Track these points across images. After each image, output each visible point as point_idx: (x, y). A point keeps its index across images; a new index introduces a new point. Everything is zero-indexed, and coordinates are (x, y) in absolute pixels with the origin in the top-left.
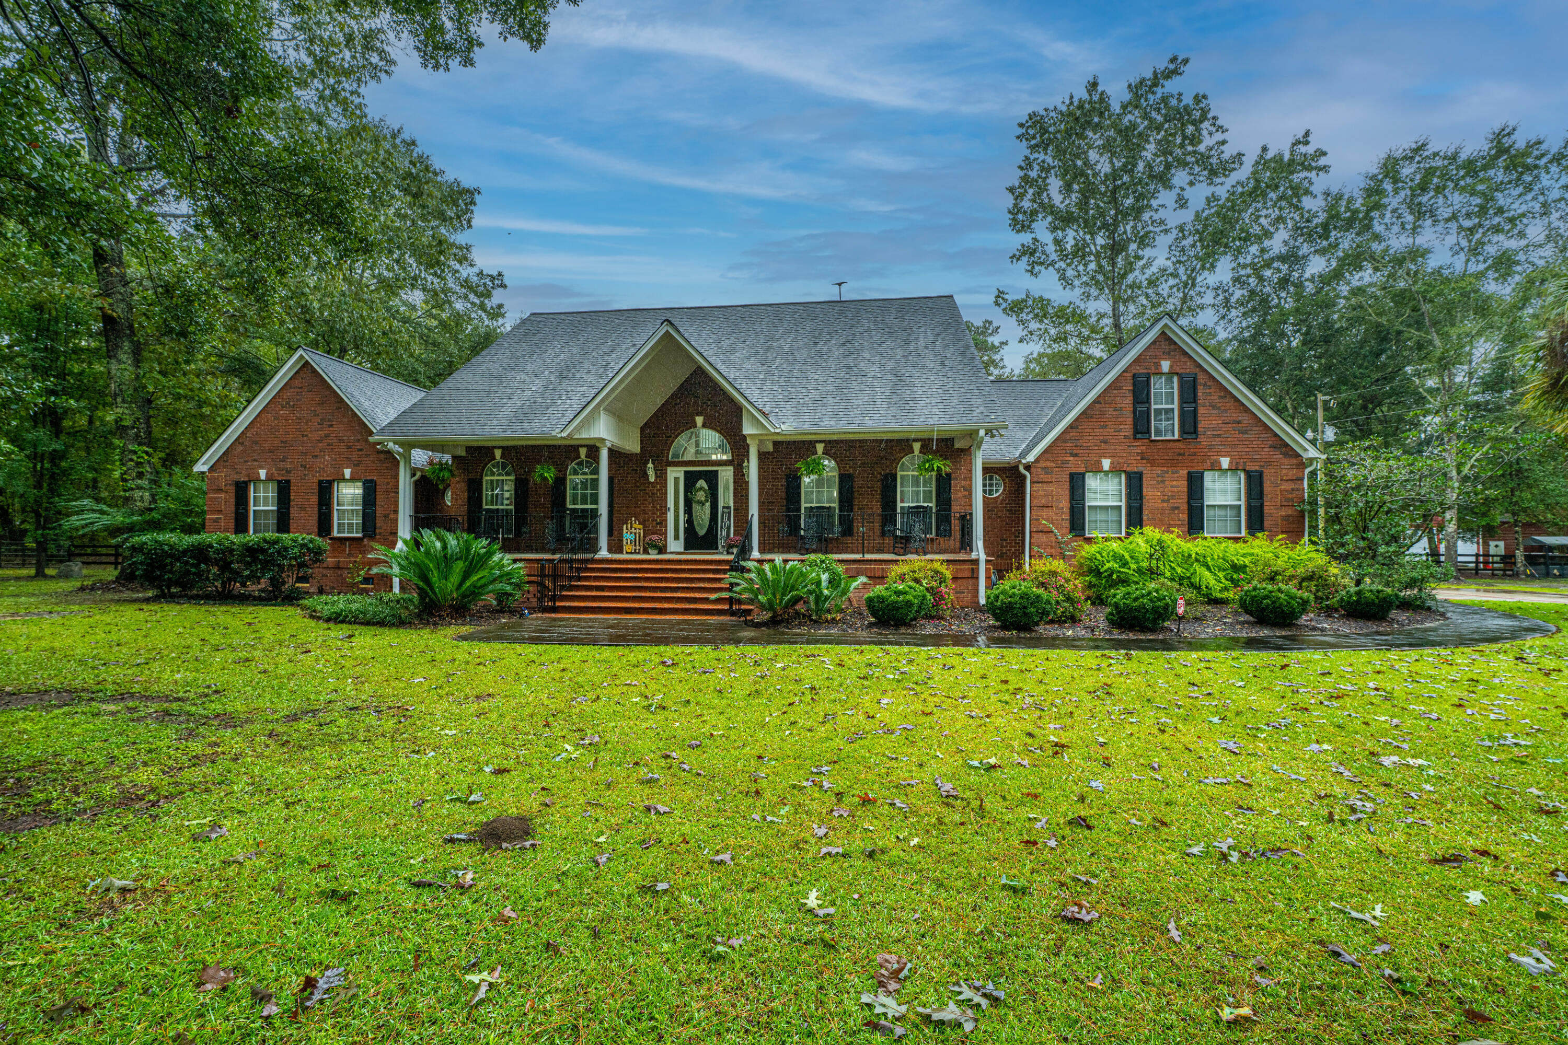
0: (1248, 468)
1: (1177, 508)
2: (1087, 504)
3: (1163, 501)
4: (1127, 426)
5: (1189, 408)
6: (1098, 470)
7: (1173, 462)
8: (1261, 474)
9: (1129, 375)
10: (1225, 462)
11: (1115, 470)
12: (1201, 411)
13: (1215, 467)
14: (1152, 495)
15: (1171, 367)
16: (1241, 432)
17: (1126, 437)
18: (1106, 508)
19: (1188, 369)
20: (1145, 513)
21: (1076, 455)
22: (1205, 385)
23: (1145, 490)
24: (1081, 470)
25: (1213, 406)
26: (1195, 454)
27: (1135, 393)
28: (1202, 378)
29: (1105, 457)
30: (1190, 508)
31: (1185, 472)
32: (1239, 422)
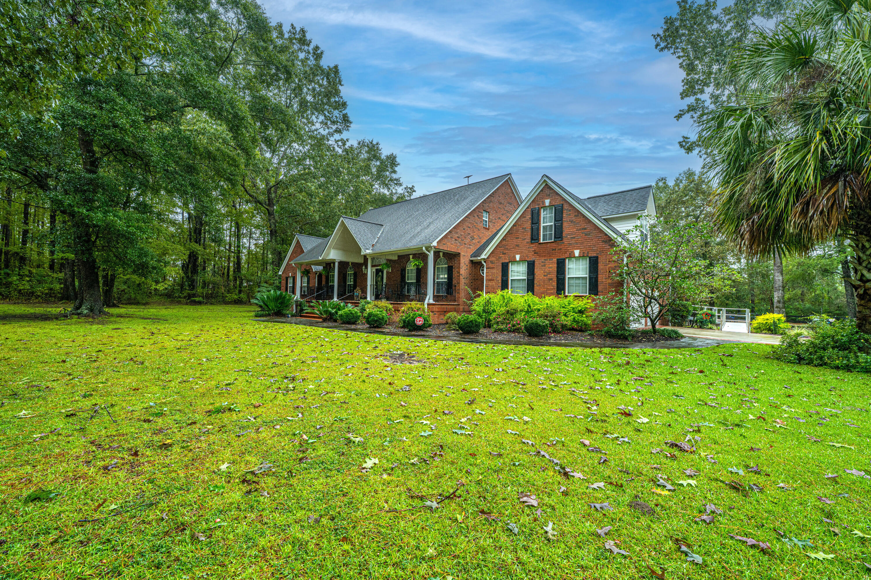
0: (590, 255)
1: (551, 279)
2: (510, 278)
3: (544, 276)
4: (528, 237)
5: (558, 224)
6: (514, 261)
7: (549, 255)
8: (597, 258)
9: (529, 209)
10: (577, 253)
11: (522, 260)
12: (565, 225)
13: (571, 256)
14: (539, 272)
15: (550, 202)
16: (586, 235)
17: (527, 243)
18: (519, 280)
19: (558, 202)
20: (536, 282)
21: (505, 254)
22: (567, 210)
23: (536, 270)
24: (507, 261)
25: (572, 221)
26: (560, 249)
27: (532, 218)
28: (566, 207)
29: (518, 254)
30: (558, 279)
31: (555, 260)
32: (585, 229)
